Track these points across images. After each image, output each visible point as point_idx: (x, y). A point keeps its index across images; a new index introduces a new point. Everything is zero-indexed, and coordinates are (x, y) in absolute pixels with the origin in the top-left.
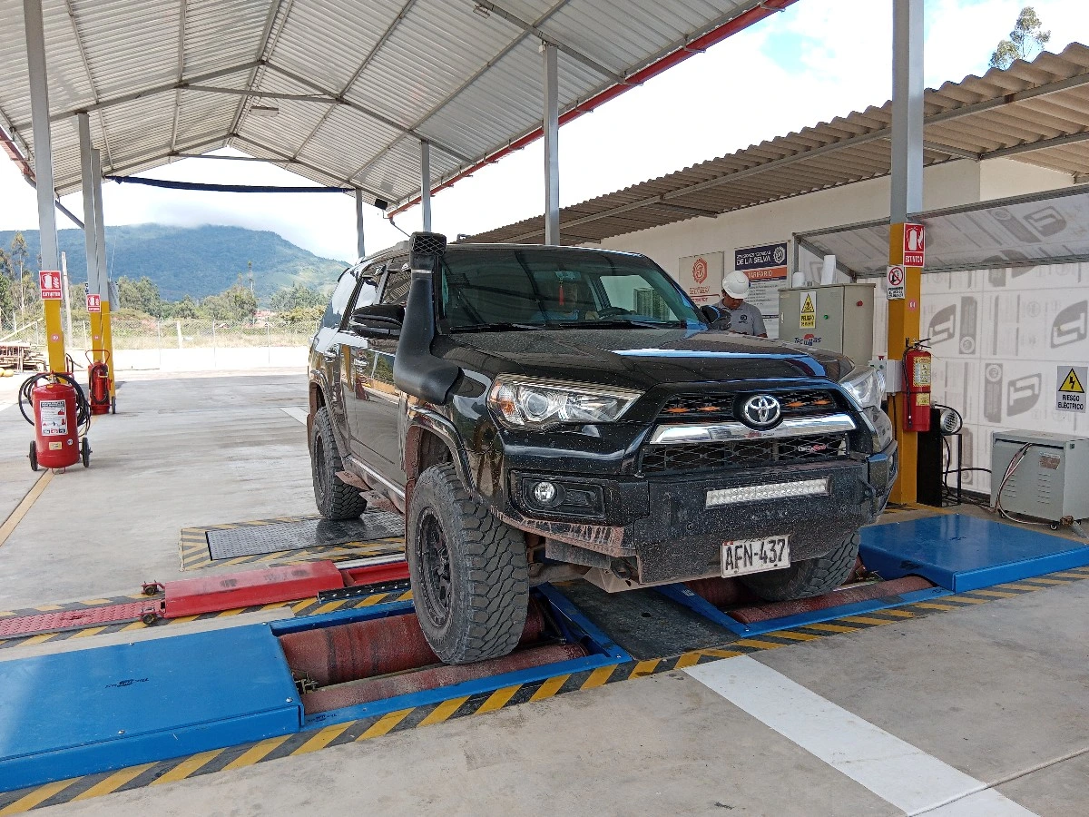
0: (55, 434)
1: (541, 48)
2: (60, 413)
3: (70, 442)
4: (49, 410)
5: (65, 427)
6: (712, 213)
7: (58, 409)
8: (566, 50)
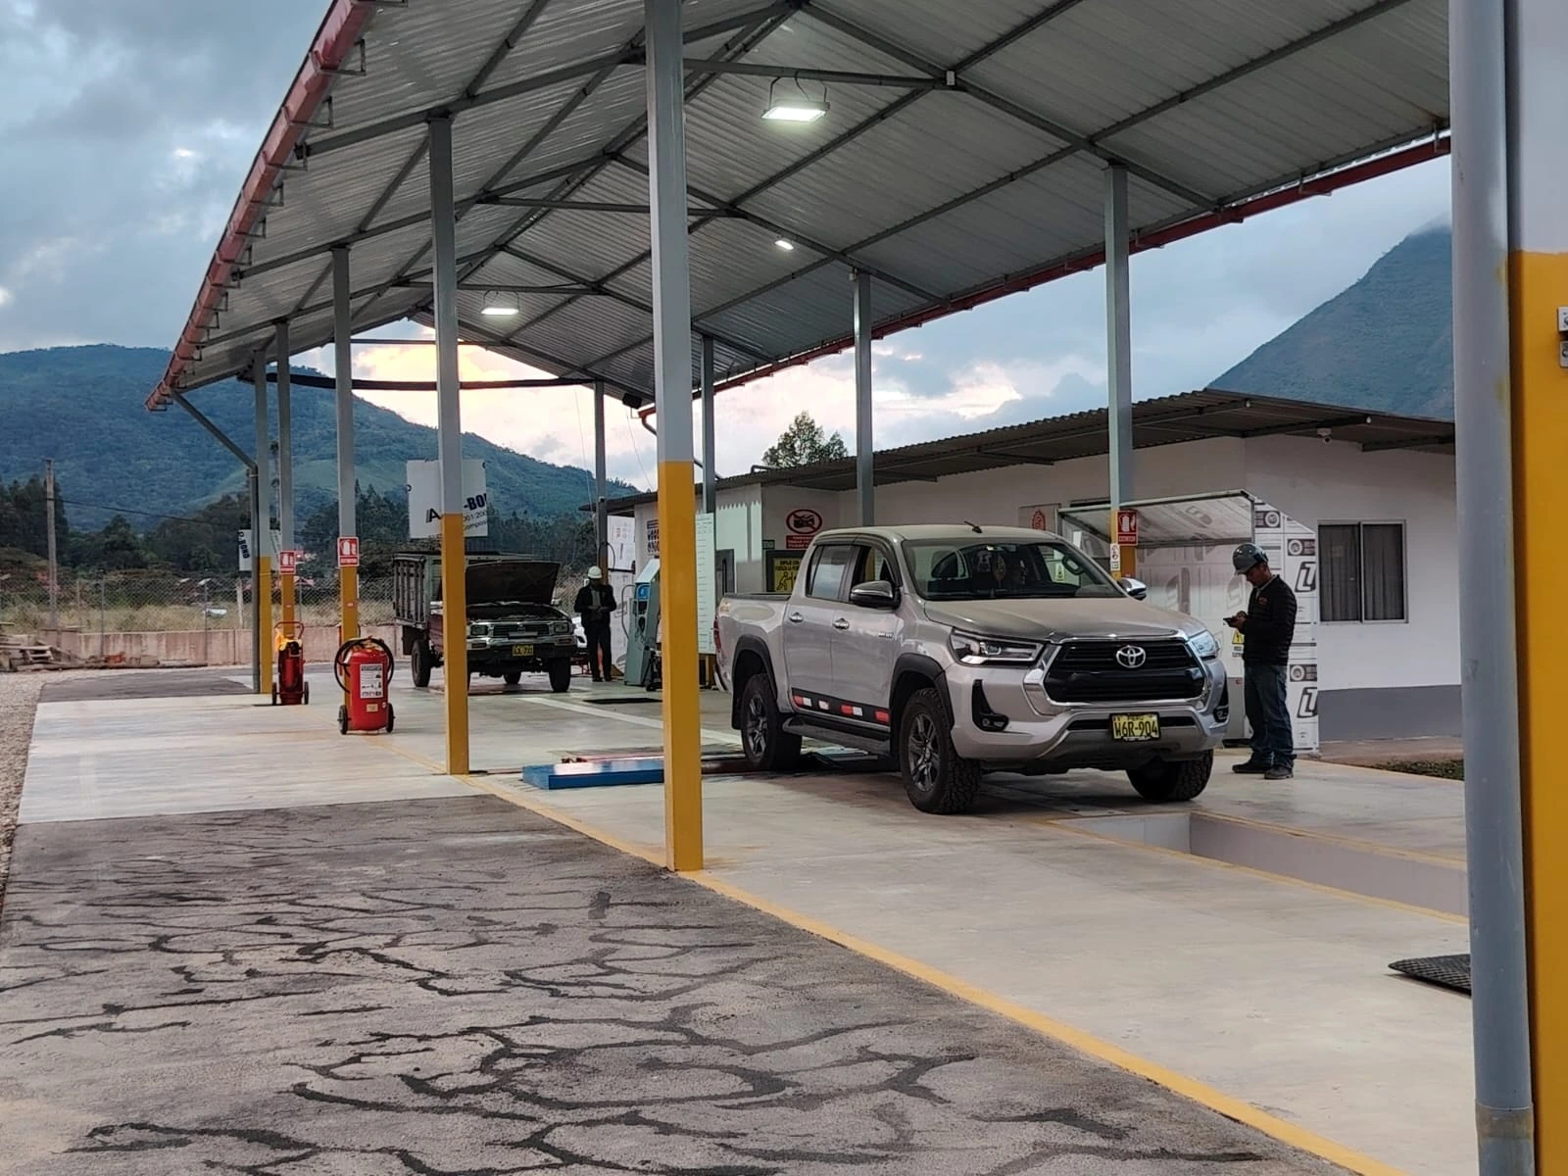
0: (373, 696)
1: (851, 277)
2: (378, 676)
3: (384, 705)
4: (369, 673)
5: (381, 690)
6: (1048, 461)
7: (377, 673)
8: (880, 275)
